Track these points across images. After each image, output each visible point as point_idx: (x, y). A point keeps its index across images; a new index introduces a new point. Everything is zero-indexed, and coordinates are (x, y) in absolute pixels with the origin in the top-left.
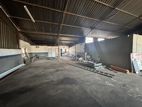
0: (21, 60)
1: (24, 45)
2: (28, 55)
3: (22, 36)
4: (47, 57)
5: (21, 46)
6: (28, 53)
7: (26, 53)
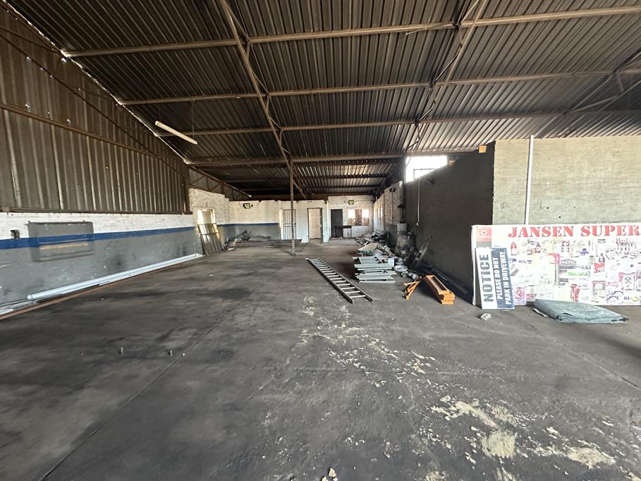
0: (194, 244)
1: (204, 202)
2: (217, 231)
3: (200, 176)
4: (276, 239)
5: (193, 205)
6: (218, 226)
7: (209, 226)
